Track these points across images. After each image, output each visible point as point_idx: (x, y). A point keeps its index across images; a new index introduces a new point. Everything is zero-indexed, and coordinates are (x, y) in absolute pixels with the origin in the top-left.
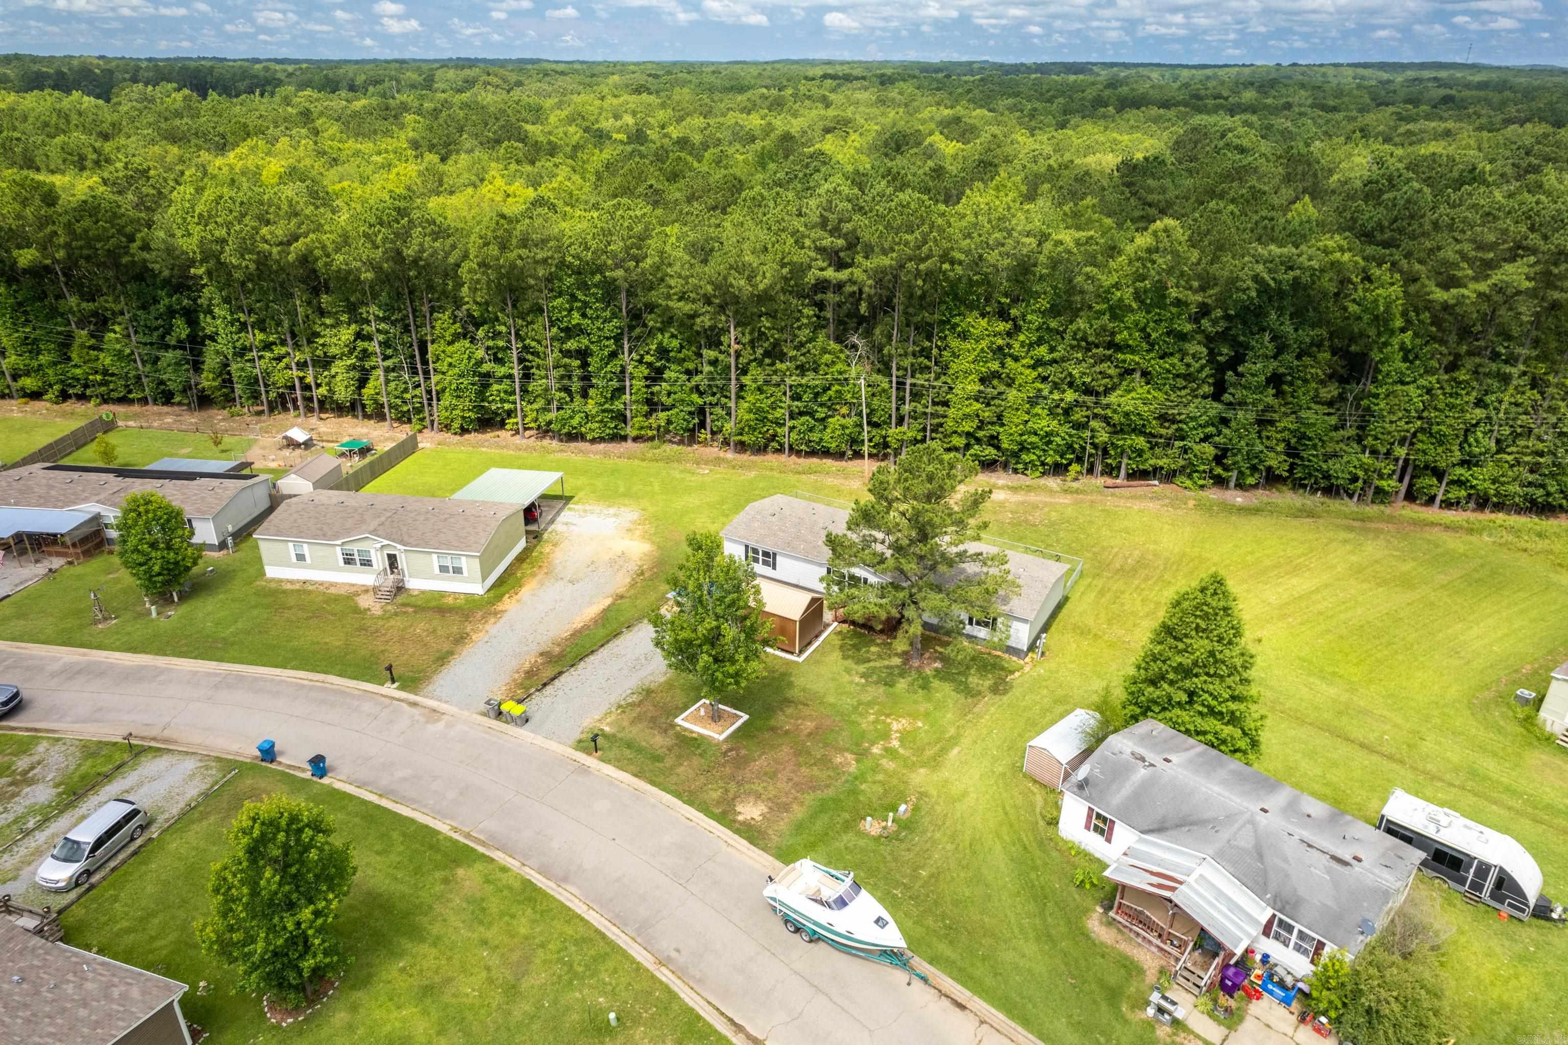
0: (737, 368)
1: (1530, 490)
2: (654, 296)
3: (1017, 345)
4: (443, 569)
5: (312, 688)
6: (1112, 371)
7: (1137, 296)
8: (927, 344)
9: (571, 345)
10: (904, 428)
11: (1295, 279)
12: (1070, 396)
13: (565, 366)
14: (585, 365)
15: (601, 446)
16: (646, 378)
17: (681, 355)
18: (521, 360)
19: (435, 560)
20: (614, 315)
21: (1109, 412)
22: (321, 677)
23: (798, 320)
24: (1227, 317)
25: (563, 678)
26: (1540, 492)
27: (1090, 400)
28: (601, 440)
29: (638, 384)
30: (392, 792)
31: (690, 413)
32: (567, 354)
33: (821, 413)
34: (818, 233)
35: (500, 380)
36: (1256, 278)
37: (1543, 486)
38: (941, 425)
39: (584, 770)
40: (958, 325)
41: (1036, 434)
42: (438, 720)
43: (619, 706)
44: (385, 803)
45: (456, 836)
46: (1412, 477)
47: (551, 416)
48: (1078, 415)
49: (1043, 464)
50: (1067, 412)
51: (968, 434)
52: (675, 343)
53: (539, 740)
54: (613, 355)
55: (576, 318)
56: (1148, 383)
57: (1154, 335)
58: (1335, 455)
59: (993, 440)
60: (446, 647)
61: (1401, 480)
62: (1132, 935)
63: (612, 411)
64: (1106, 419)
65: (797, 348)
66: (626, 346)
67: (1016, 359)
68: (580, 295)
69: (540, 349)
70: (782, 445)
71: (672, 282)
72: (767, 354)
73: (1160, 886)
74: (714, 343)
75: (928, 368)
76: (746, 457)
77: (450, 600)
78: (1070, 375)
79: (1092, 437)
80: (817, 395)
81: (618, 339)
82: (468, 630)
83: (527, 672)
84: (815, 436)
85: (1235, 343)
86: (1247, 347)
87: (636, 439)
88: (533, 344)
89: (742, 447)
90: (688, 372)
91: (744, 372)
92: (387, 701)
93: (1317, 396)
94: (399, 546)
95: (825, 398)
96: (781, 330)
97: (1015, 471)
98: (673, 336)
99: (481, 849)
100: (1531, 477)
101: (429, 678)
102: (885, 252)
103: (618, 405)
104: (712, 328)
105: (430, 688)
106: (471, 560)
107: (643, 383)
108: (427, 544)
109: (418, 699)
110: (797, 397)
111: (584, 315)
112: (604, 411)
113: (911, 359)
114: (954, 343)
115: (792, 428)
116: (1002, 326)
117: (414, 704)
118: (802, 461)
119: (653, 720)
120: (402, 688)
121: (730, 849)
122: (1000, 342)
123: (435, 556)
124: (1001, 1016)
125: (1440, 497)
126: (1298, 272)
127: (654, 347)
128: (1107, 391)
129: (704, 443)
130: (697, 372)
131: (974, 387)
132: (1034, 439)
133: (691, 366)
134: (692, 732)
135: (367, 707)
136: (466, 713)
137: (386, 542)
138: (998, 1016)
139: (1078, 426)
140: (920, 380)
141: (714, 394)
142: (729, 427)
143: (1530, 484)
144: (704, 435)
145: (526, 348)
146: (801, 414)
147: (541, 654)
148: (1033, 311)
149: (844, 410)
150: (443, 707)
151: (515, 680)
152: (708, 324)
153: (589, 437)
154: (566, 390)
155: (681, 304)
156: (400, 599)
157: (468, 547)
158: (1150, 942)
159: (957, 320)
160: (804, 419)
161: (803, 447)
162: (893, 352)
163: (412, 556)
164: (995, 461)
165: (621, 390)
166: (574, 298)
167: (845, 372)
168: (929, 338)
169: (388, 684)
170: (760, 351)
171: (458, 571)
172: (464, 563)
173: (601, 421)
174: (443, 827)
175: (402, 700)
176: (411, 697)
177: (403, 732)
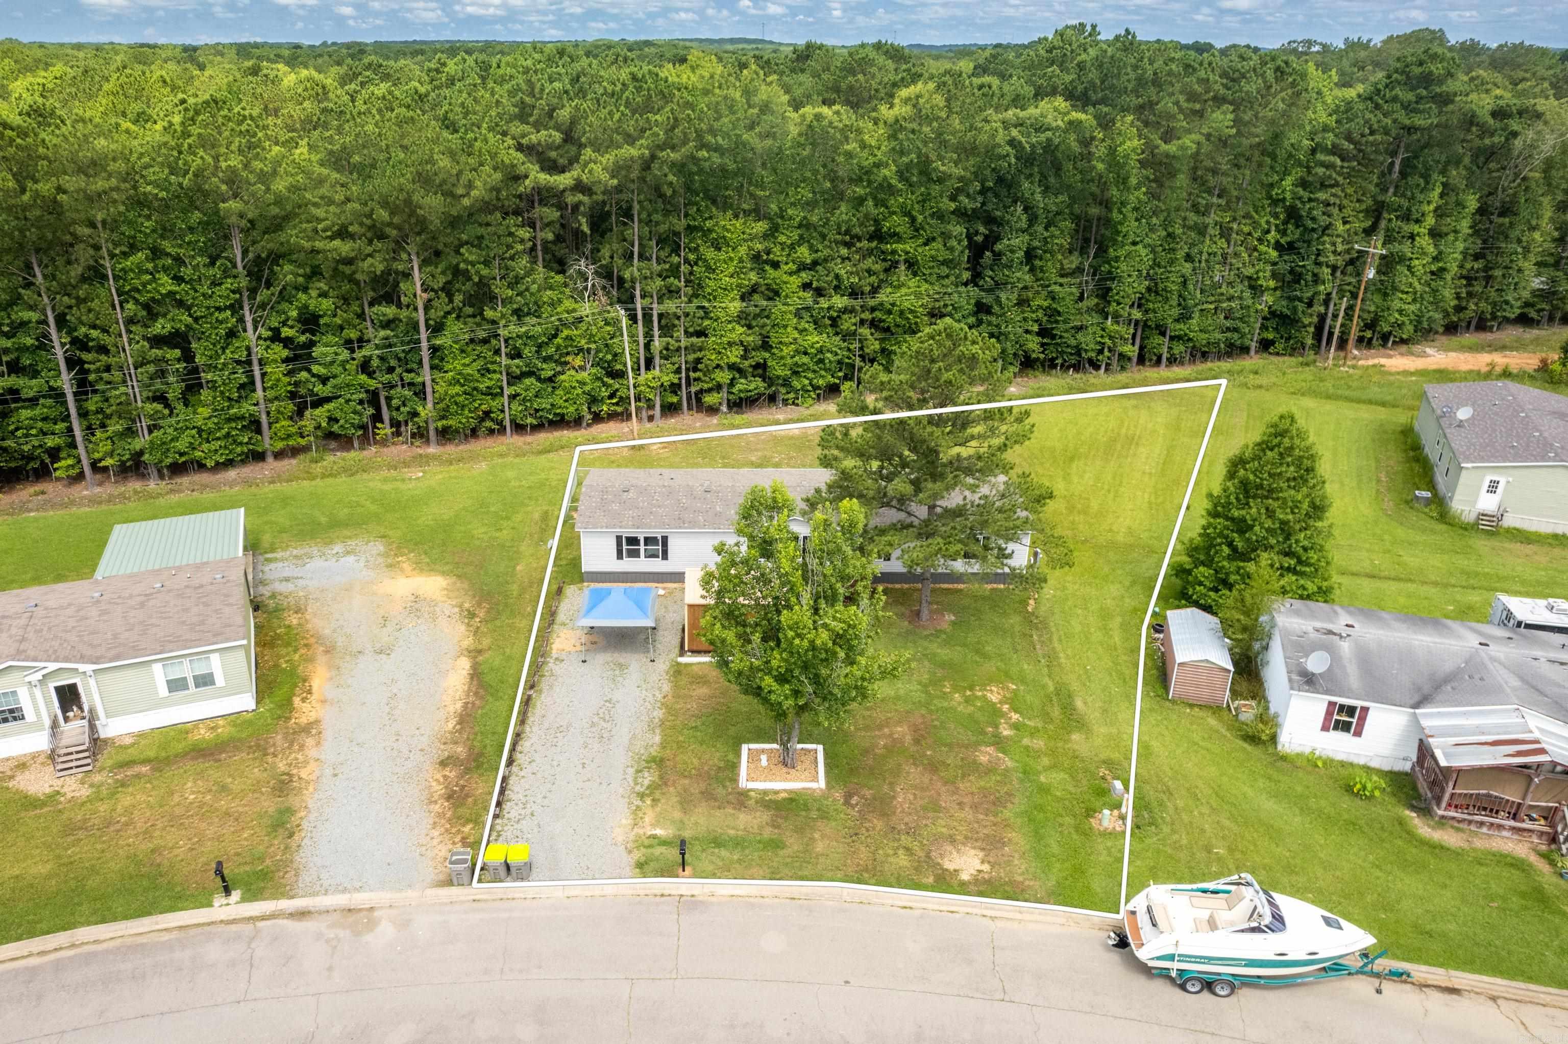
0: (428, 327)
1: (1229, 335)
2: (293, 235)
3: (777, 250)
4: (176, 685)
5: (58, 966)
6: (877, 267)
7: (902, 175)
8: (676, 259)
9: (161, 327)
10: (656, 372)
11: (1049, 140)
12: (840, 301)
13: (157, 361)
14: (188, 356)
15: (232, 474)
16: (286, 360)
17: (338, 321)
18: (72, 363)
19: (159, 674)
20: (226, 274)
21: (878, 314)
22: (62, 938)
23: (509, 247)
24: (983, 191)
26: (1236, 336)
27: (857, 303)
28: (229, 464)
29: (277, 371)
31: (361, 402)
32: (157, 341)
33: (548, 370)
34: (517, 128)
35: (33, 402)
36: (1012, 142)
37: (1236, 330)
38: (698, 361)
39: (688, 904)
40: (710, 231)
41: (806, 353)
42: (373, 923)
43: (642, 795)
46: (1142, 339)
47: (138, 443)
48: (848, 323)
49: (815, 388)
50: (834, 322)
51: (732, 367)
52: (327, 304)
53: (578, 888)
54: (232, 334)
55: (166, 284)
56: (915, 274)
57: (920, 218)
58: (1080, 328)
59: (761, 368)
60: (269, 806)
61: (1133, 344)
62: (1473, 827)
63: (243, 418)
64: (873, 324)
65: (511, 286)
66: (248, 318)
67: (776, 265)
68: (167, 246)
69: (107, 340)
70: (500, 423)
71: (320, 212)
72: (470, 300)
73: (1519, 754)
74: (391, 296)
75: (678, 291)
76: (451, 450)
77: (203, 734)
78: (837, 277)
79: (861, 348)
80: (540, 346)
81: (236, 308)
82: (282, 766)
83: (449, 797)
84: (545, 403)
85: (990, 220)
86: (1000, 223)
87: (279, 455)
88: (94, 333)
89: (445, 435)
90: (348, 343)
91: (437, 329)
92: (248, 928)
93: (1062, 268)
94: (82, 667)
95: (551, 350)
96: (487, 263)
97: (785, 402)
98: (323, 295)
100: (1228, 324)
101: (286, 864)
102: (631, 140)
103: (246, 408)
104: (387, 272)
105: (306, 878)
106: (229, 656)
107: (283, 367)
108: (136, 651)
109: (299, 904)
110: (516, 354)
111: (178, 279)
112: (229, 420)
113: (659, 282)
114: (710, 254)
115: (513, 397)
116: (761, 227)
117: (302, 914)
118: (529, 439)
119: (708, 795)
120: (251, 895)
121: (999, 924)
122: (759, 247)
123: (157, 668)
124: (1499, 981)
125: (1165, 356)
126: (1049, 134)
127: (294, 314)
128: (875, 290)
129: (384, 443)
130: (362, 341)
131: (735, 306)
132: (805, 359)
133: (353, 335)
134: (777, 792)
135: (214, 952)
136: (410, 893)
137: (52, 666)
138: (1498, 984)
139: (847, 336)
140: (670, 306)
141: (391, 370)
142: (426, 411)
143: (1228, 329)
144: (385, 430)
145: (81, 344)
146: (524, 375)
148: (793, 204)
149: (578, 361)
150: (360, 899)
151: (441, 815)
152: (380, 268)
153: (210, 463)
154: (160, 398)
155: (337, 243)
156: (106, 759)
157: (218, 636)
158: (1500, 827)
159: (709, 224)
160: (527, 381)
161: (529, 420)
162: (636, 274)
163: (106, 678)
164: (760, 395)
165: (248, 386)
166: (156, 253)
167: (574, 310)
168: (676, 250)
169: (219, 900)
170: (458, 298)
171: (205, 680)
172: (216, 665)
173: (228, 435)
175: (273, 916)
176: (284, 904)
177: (330, 969)
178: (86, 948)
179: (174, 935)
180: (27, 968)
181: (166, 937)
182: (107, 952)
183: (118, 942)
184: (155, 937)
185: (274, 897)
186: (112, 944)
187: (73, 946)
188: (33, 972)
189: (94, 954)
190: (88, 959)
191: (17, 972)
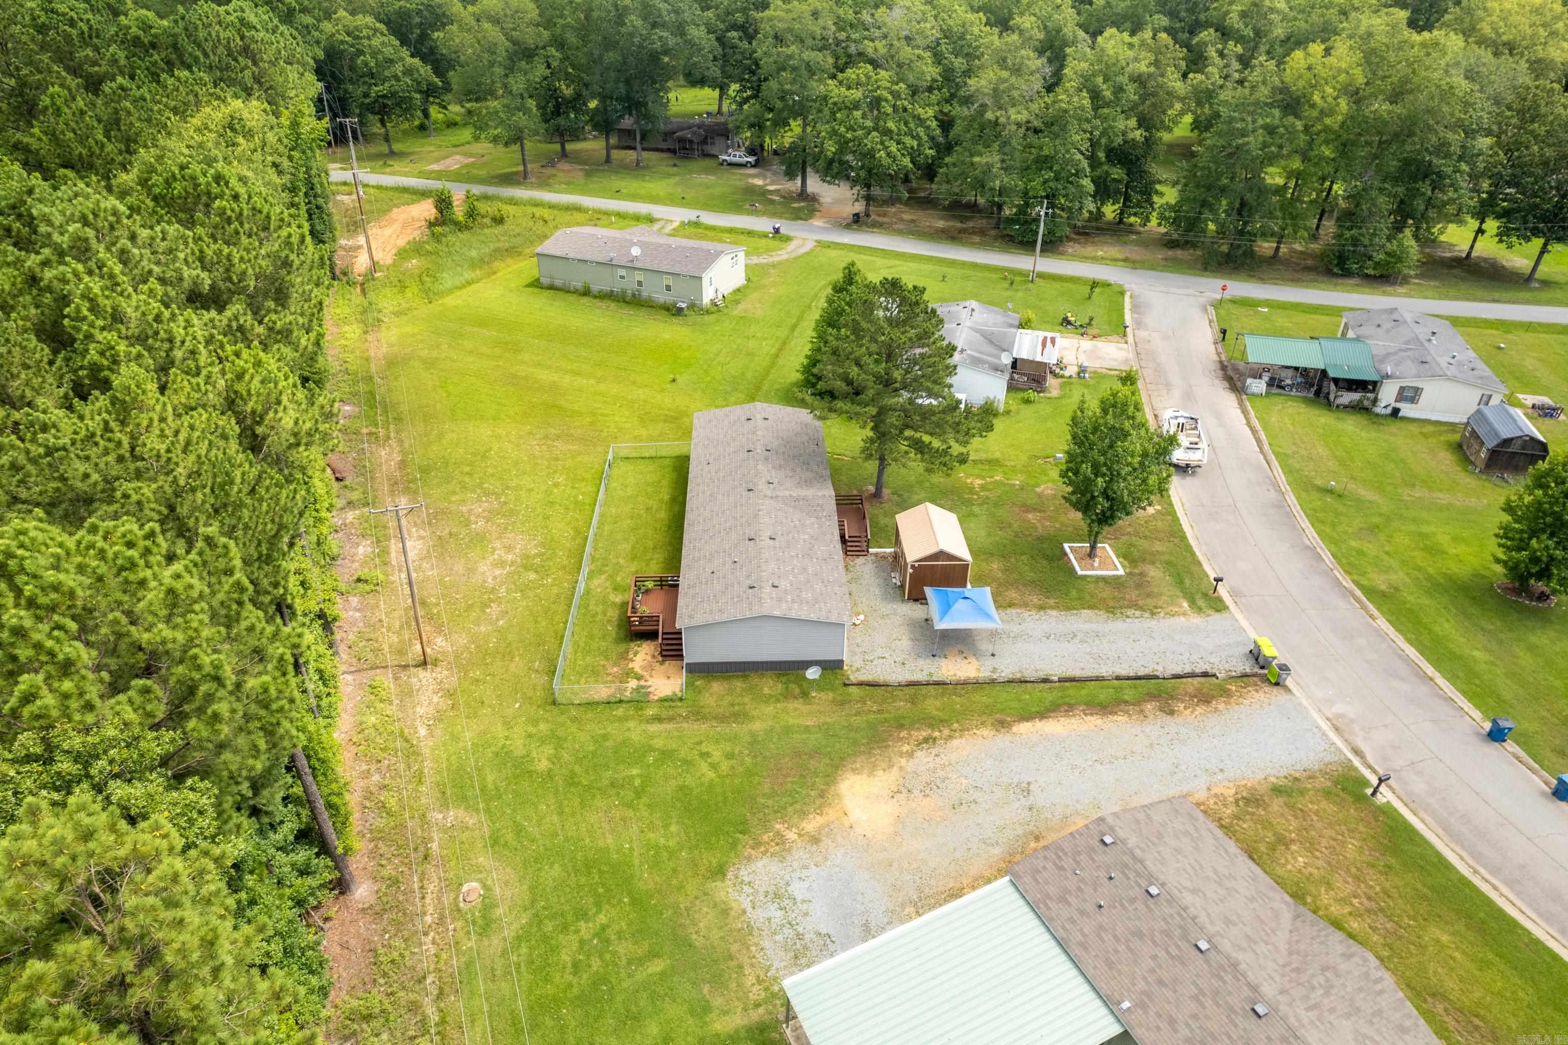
25: (1178, 670)
30: (1418, 676)
42: (1339, 716)
43: (1153, 614)
44: (1430, 670)
45: (1375, 612)
60: (1277, 805)
99: (1359, 593)
105: (1329, 758)
109: (1351, 756)
117: (1357, 752)
119: (1139, 587)
136: (1305, 703)
147: (1172, 713)
150: (1325, 726)
169: (1379, 800)
174: (1383, 623)
175: (1370, 767)
176: (1357, 762)
177: (1386, 726)
178: (1471, 862)
179: (1423, 814)
180: (1512, 889)
181: (1429, 819)
182: (1463, 847)
183: (1453, 845)
184: (1434, 825)
185: (1356, 769)
186: (1458, 849)
187: (1475, 872)
188: (1509, 884)
189: (1471, 854)
190: (1477, 856)
191: (1519, 894)
